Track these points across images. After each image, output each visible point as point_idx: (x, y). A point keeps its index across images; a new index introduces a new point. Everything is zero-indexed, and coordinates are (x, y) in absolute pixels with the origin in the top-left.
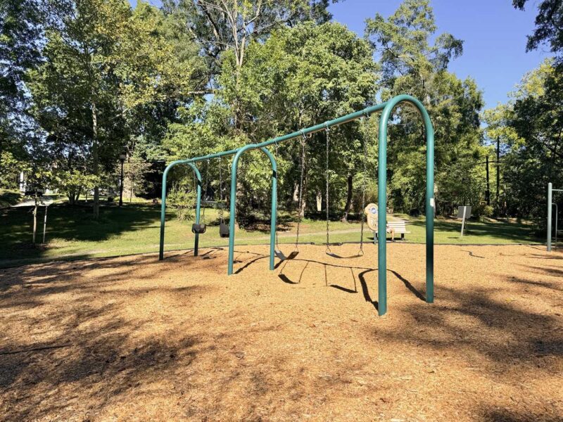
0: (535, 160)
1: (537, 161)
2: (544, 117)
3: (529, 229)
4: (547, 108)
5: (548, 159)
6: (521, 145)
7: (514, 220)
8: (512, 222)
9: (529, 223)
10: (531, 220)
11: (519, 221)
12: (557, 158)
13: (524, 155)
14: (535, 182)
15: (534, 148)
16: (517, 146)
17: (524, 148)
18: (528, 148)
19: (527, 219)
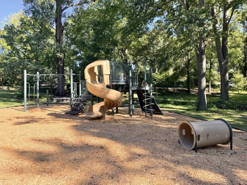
0: (15, 58)
1: (16, 58)
2: (19, 37)
3: (13, 93)
4: (21, 32)
5: (22, 58)
6: (9, 50)
7: (5, 88)
8: (5, 89)
9: (13, 89)
10: (14, 88)
11: (8, 88)
12: (26, 58)
13: (10, 55)
14: (16, 69)
15: (15, 52)
16: (7, 50)
17: (10, 52)
18: (12, 52)
19: (12, 87)
